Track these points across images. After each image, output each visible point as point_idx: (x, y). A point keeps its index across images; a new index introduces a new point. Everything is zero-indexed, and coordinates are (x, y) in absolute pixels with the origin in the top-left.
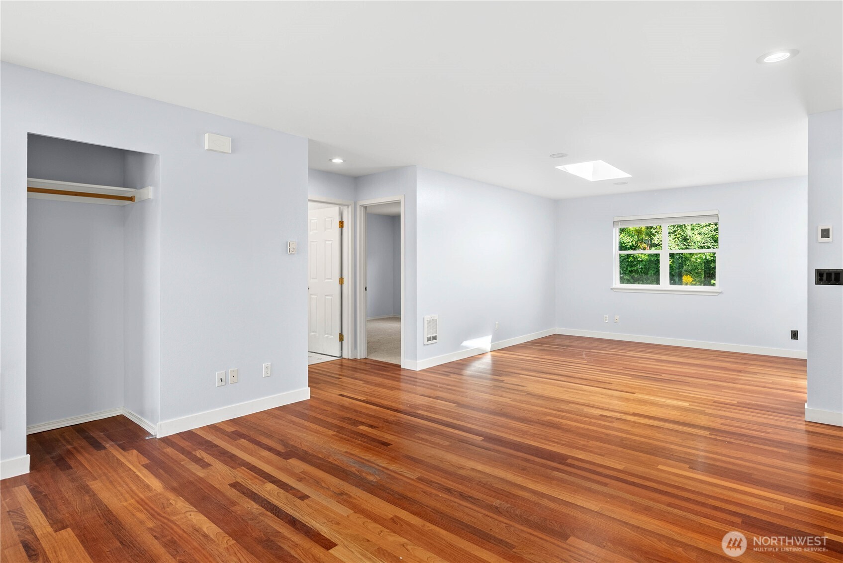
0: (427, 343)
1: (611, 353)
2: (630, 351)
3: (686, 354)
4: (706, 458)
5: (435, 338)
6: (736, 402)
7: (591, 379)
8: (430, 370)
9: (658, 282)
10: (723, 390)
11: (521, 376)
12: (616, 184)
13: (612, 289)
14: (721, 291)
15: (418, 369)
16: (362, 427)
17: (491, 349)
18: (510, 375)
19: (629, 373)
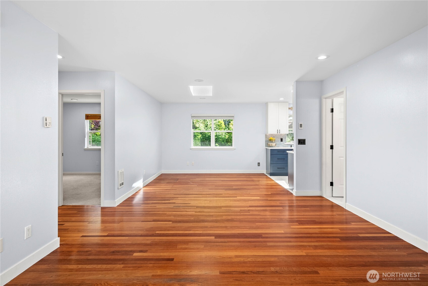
0: (120, 187)
1: (200, 180)
2: (207, 178)
3: (227, 176)
4: (297, 218)
5: (122, 184)
6: (270, 194)
7: (212, 194)
8: (122, 205)
9: (210, 145)
10: (260, 189)
11: (179, 198)
12: (200, 98)
13: (190, 149)
14: (235, 148)
15: (116, 205)
16: (135, 254)
17: (143, 186)
18: (174, 199)
19: (220, 188)
